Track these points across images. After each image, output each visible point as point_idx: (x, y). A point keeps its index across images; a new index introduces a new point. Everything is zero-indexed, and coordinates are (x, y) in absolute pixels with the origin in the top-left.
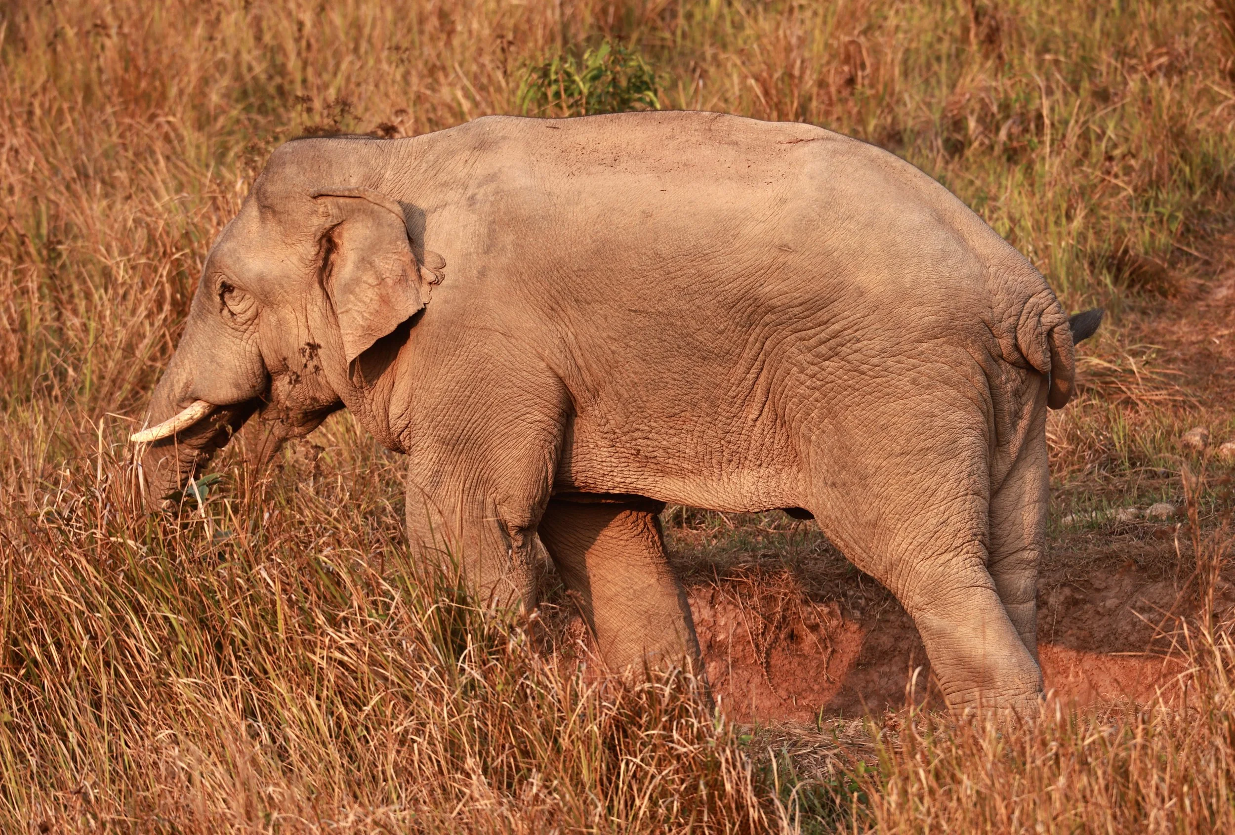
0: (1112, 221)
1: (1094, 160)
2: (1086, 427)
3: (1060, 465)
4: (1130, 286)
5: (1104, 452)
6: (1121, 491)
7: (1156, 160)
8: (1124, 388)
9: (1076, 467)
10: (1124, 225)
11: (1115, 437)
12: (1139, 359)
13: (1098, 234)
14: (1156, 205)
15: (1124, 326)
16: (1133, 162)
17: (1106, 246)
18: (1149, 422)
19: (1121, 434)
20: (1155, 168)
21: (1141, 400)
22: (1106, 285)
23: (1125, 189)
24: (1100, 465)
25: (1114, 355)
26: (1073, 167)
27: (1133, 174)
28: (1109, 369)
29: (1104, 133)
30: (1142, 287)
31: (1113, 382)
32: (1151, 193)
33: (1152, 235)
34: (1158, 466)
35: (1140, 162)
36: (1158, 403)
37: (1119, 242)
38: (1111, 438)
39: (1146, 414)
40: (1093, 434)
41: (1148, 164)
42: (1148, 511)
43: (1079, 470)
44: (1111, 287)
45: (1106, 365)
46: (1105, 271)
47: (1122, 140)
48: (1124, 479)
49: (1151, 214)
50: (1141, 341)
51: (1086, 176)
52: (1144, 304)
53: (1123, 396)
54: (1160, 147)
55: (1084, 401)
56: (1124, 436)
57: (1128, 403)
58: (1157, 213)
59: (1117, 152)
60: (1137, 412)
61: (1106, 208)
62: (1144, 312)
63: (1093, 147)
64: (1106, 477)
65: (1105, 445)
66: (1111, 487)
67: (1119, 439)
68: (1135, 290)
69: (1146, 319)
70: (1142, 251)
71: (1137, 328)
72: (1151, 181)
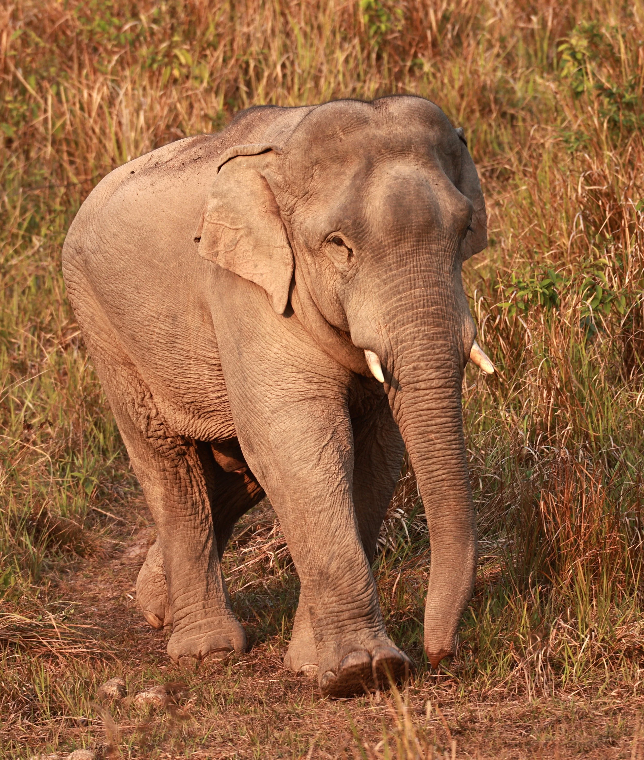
0: (31, 485)
1: (14, 429)
2: (10, 679)
4: (49, 547)
5: (27, 703)
6: (43, 739)
7: (72, 428)
8: (44, 642)
10: (44, 490)
11: (37, 688)
12: (58, 614)
13: (18, 497)
14: (72, 471)
15: (44, 584)
16: (49, 430)
17: (26, 509)
18: (68, 673)
19: (43, 686)
20: (71, 435)
21: (61, 653)
22: (26, 546)
23: (45, 456)
24: (23, 715)
25: (35, 611)
27: (51, 442)
28: (30, 625)
29: (23, 403)
30: (60, 547)
31: (34, 637)
32: (68, 459)
33: (69, 498)
34: (77, 715)
35: (57, 429)
36: (77, 656)
37: (38, 504)
38: (34, 689)
39: (66, 666)
40: (16, 686)
41: (64, 432)
42: (69, 758)
43: (4, 720)
44: (30, 547)
45: (28, 621)
46: (25, 532)
47: (39, 409)
48: (46, 727)
49: (68, 478)
50: (60, 598)
51: (6, 444)
52: (62, 563)
53: (44, 650)
54: (75, 415)
55: (8, 655)
56: (46, 687)
57: (48, 655)
58: (73, 477)
59: (35, 421)
60: (57, 664)
61: (25, 474)
62: (62, 571)
63: (13, 416)
64: (29, 726)
65: (28, 696)
66: (34, 736)
67: (41, 690)
68: (54, 550)
69: (64, 577)
70: (60, 513)
71: (56, 586)
72: (67, 447)
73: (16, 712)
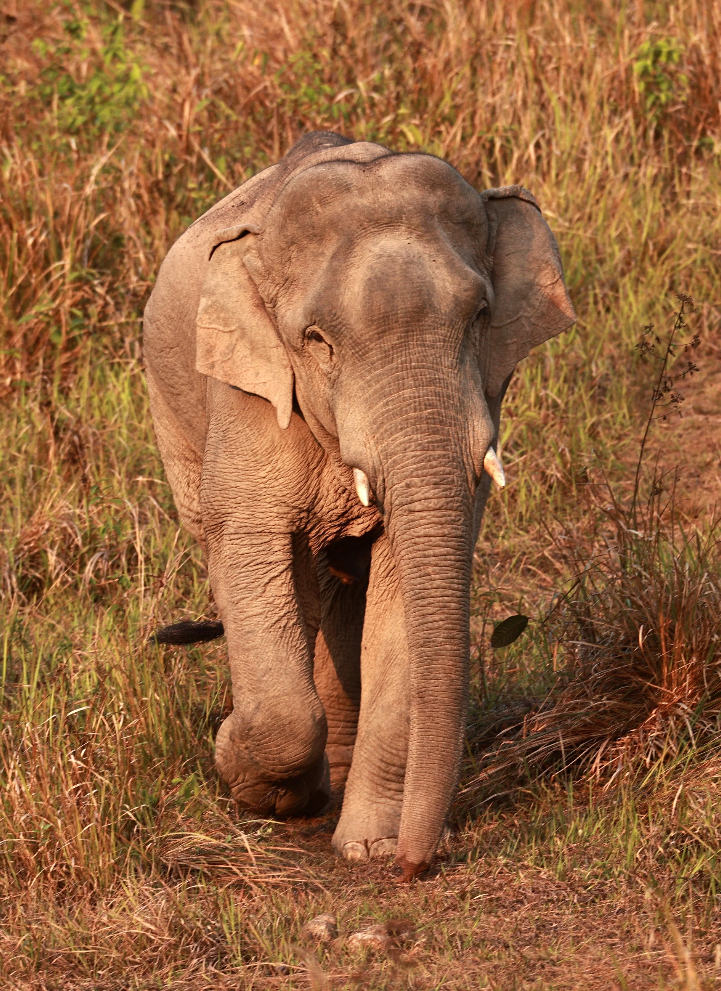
1: (197, 600)
2: (191, 915)
3: (161, 960)
8: (235, 869)
9: (179, 963)
11: (225, 927)
12: (252, 835)
13: (202, 687)
18: (265, 909)
19: (233, 923)
21: (256, 883)
24: (208, 960)
25: (223, 830)
26: (173, 609)
28: (217, 847)
31: (223, 863)
34: (276, 961)
36: (275, 886)
38: (221, 928)
39: (262, 899)
40: (199, 924)
43: (183, 967)
45: (214, 842)
48: (236, 976)
53: (234, 879)
55: (188, 885)
56: (236, 925)
57: (239, 885)
60: (251, 897)
61: (210, 657)
63: (196, 585)
64: (215, 974)
65: (214, 937)
66: (221, 986)
67: (230, 929)
73: (199, 956)
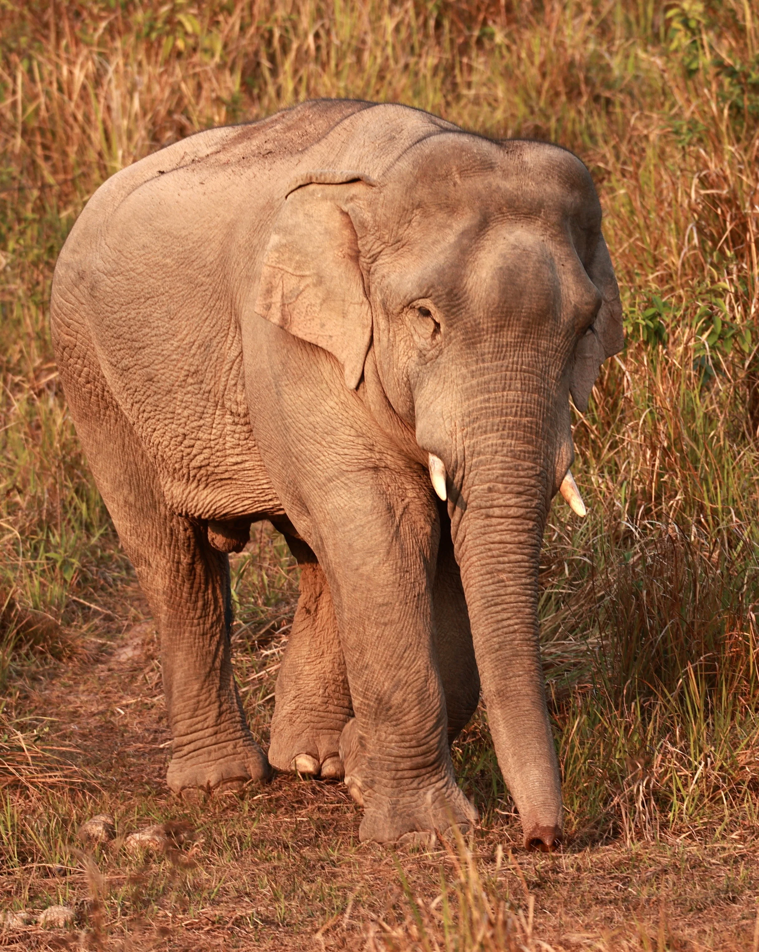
4: (17, 648)
6: (9, 892)
7: (47, 496)
8: (11, 769)
10: (10, 575)
12: (28, 733)
14: (47, 551)
15: (10, 695)
16: (18, 498)
18: (42, 809)
19: (9, 824)
20: (45, 505)
21: (32, 783)
23: (10, 532)
27: (20, 514)
30: (32, 647)
32: (41, 535)
33: (42, 585)
34: (53, 861)
35: (27, 498)
36: (52, 786)
39: (39, 800)
41: (37, 501)
42: (42, 916)
47: (5, 472)
48: (12, 878)
49: (41, 560)
50: (31, 712)
52: (34, 668)
53: (10, 779)
54: (51, 480)
56: (12, 826)
57: (16, 785)
58: (48, 558)
60: (27, 797)
62: (34, 679)
67: (6, 830)
68: (23, 651)
69: (37, 686)
70: (31, 604)
71: (27, 697)
72: (40, 521)
